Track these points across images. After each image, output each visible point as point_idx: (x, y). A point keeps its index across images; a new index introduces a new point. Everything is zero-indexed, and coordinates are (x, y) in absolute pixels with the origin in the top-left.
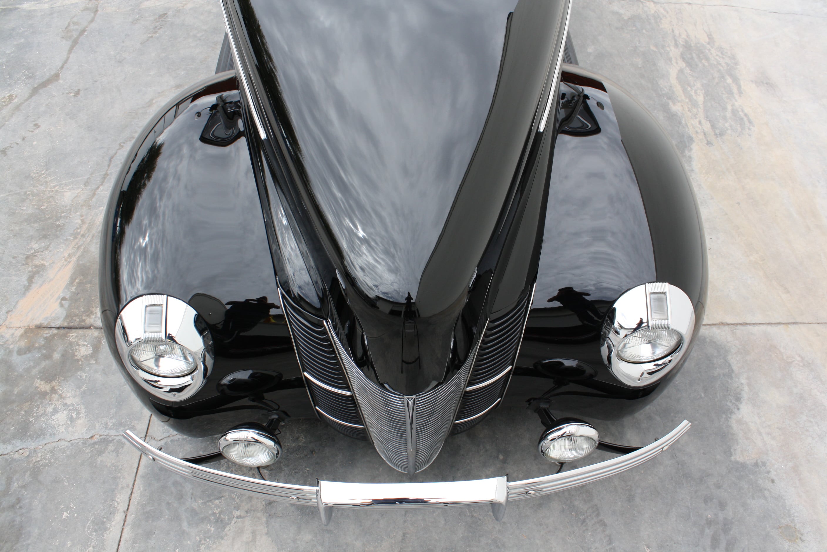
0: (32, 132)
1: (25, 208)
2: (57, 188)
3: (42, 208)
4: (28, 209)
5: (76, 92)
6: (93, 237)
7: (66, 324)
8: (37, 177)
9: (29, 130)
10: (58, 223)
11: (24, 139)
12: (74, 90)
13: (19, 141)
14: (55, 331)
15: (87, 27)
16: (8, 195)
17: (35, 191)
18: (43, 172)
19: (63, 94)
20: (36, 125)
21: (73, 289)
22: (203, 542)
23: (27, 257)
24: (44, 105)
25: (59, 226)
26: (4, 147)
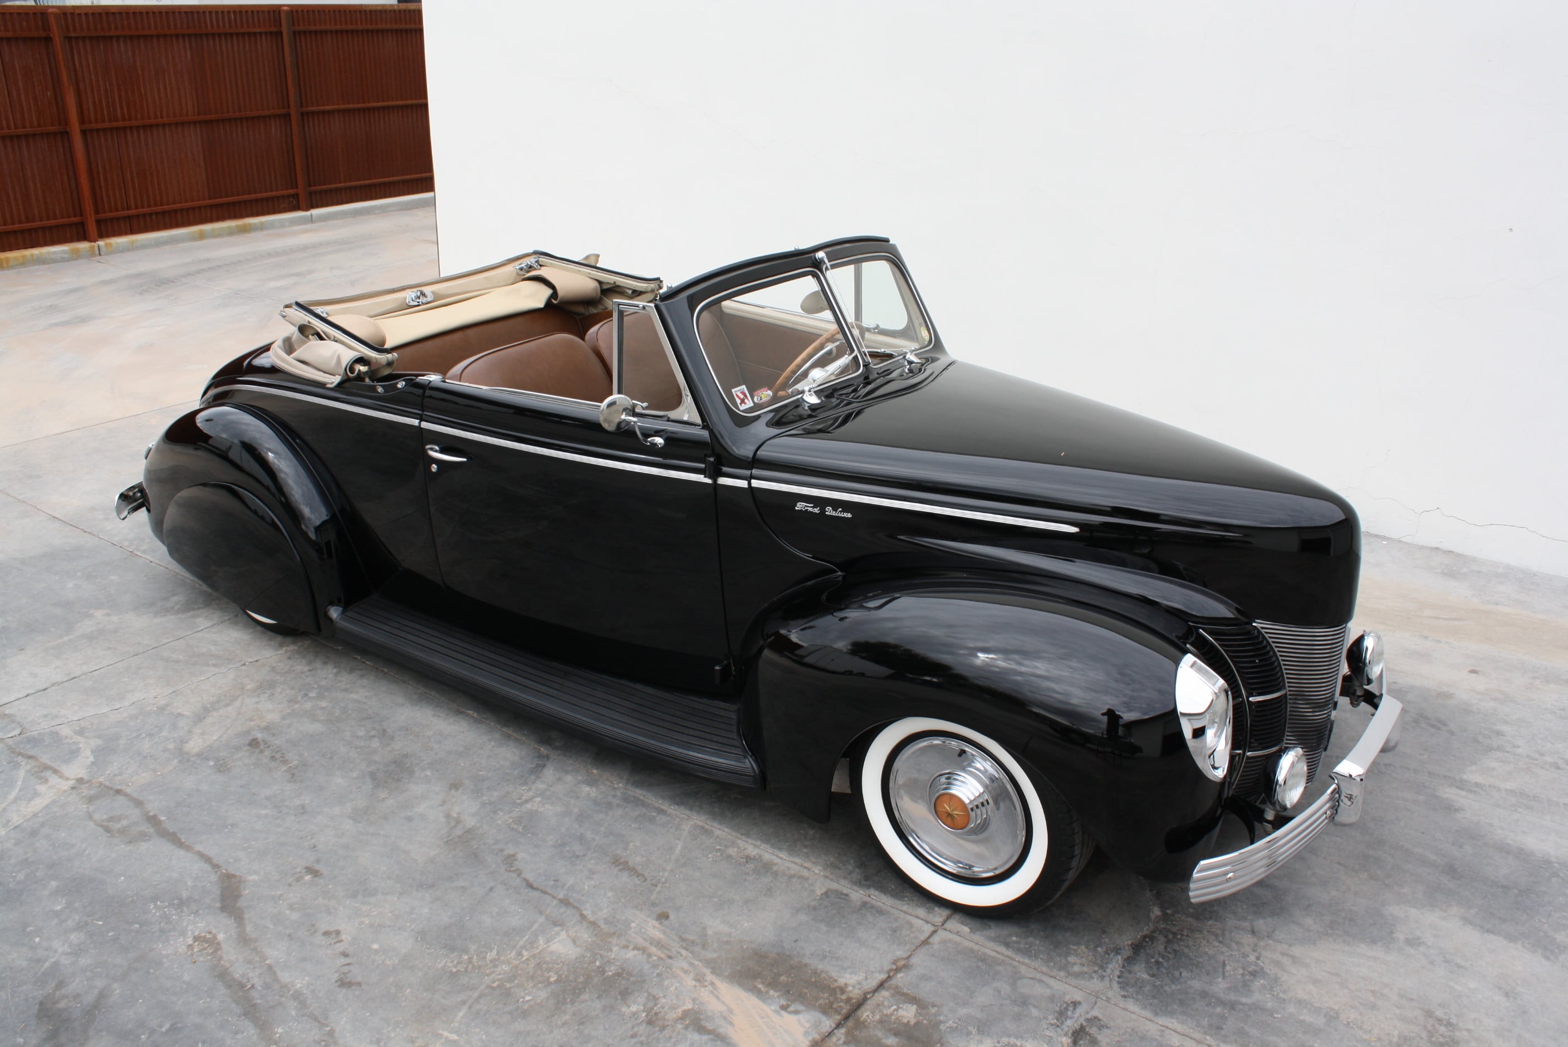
0: (341, 941)
1: (528, 998)
2: (525, 953)
3: (552, 980)
4: (532, 995)
5: (306, 872)
6: (685, 948)
7: (838, 1017)
8: (470, 966)
9: (331, 944)
10: (610, 974)
11: (345, 955)
12: (300, 872)
13: (344, 960)
14: (843, 1030)
15: (149, 812)
16: (470, 1007)
17: (500, 977)
18: (466, 957)
19: (290, 885)
20: (326, 934)
21: (772, 992)
22: (1275, 993)
23: (650, 1022)
24: (288, 912)
25: (618, 974)
26: (333, 981)
